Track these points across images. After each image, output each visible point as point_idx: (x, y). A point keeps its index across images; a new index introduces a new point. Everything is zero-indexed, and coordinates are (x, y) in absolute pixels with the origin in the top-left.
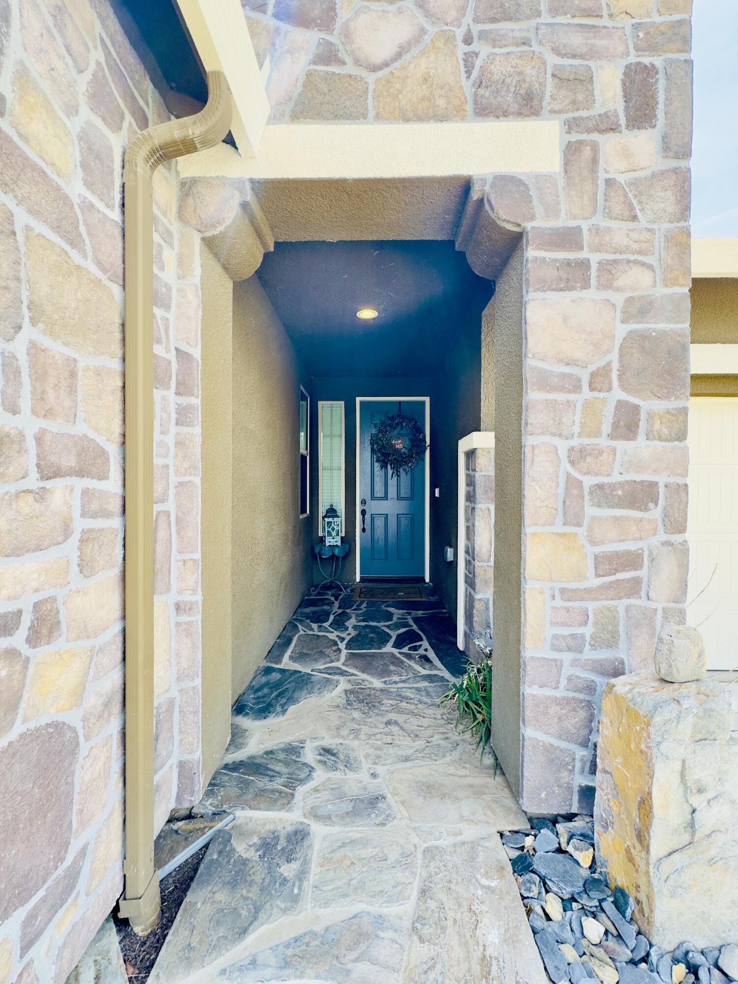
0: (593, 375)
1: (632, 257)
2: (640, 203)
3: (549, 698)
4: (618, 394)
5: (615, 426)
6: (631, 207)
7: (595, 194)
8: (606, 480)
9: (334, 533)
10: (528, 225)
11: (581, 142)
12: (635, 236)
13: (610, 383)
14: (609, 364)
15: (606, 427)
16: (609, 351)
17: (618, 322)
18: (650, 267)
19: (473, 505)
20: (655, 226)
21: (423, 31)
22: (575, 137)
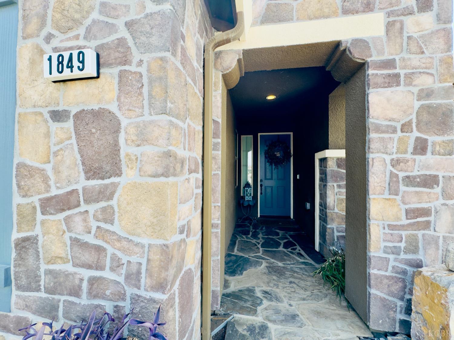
0: (403, 125)
1: (422, 71)
2: (426, 45)
3: (383, 275)
4: (416, 134)
5: (415, 149)
6: (421, 48)
7: (402, 43)
8: (411, 174)
9: (249, 195)
10: (369, 60)
11: (394, 21)
12: (424, 61)
13: (412, 129)
14: (411, 120)
15: (410, 149)
16: (411, 114)
17: (415, 100)
18: (432, 75)
19: (325, 184)
20: (434, 56)
22: (391, 19)
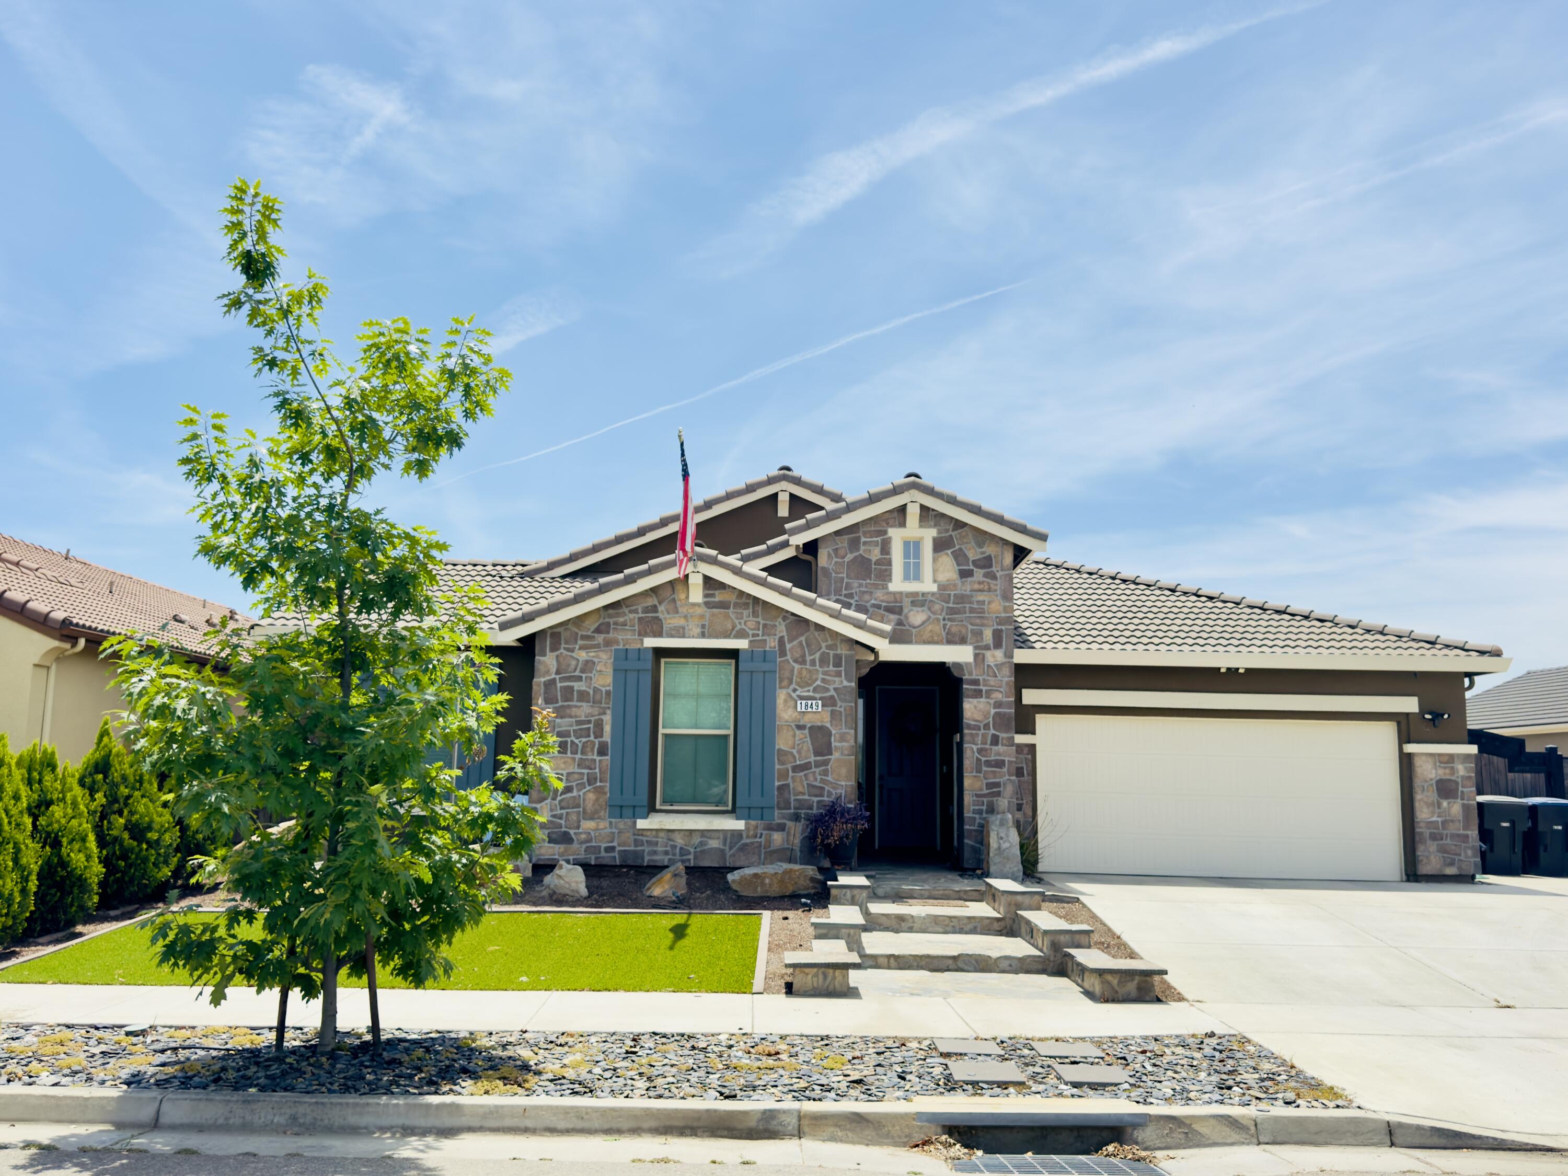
0: (985, 725)
2: (998, 671)
4: (992, 731)
5: (992, 741)
6: (995, 673)
7: (984, 669)
8: (989, 759)
10: (964, 678)
11: (979, 653)
13: (990, 728)
14: (989, 722)
16: (989, 718)
17: (992, 709)
18: (1001, 692)
20: (1003, 679)
21: (930, 617)
